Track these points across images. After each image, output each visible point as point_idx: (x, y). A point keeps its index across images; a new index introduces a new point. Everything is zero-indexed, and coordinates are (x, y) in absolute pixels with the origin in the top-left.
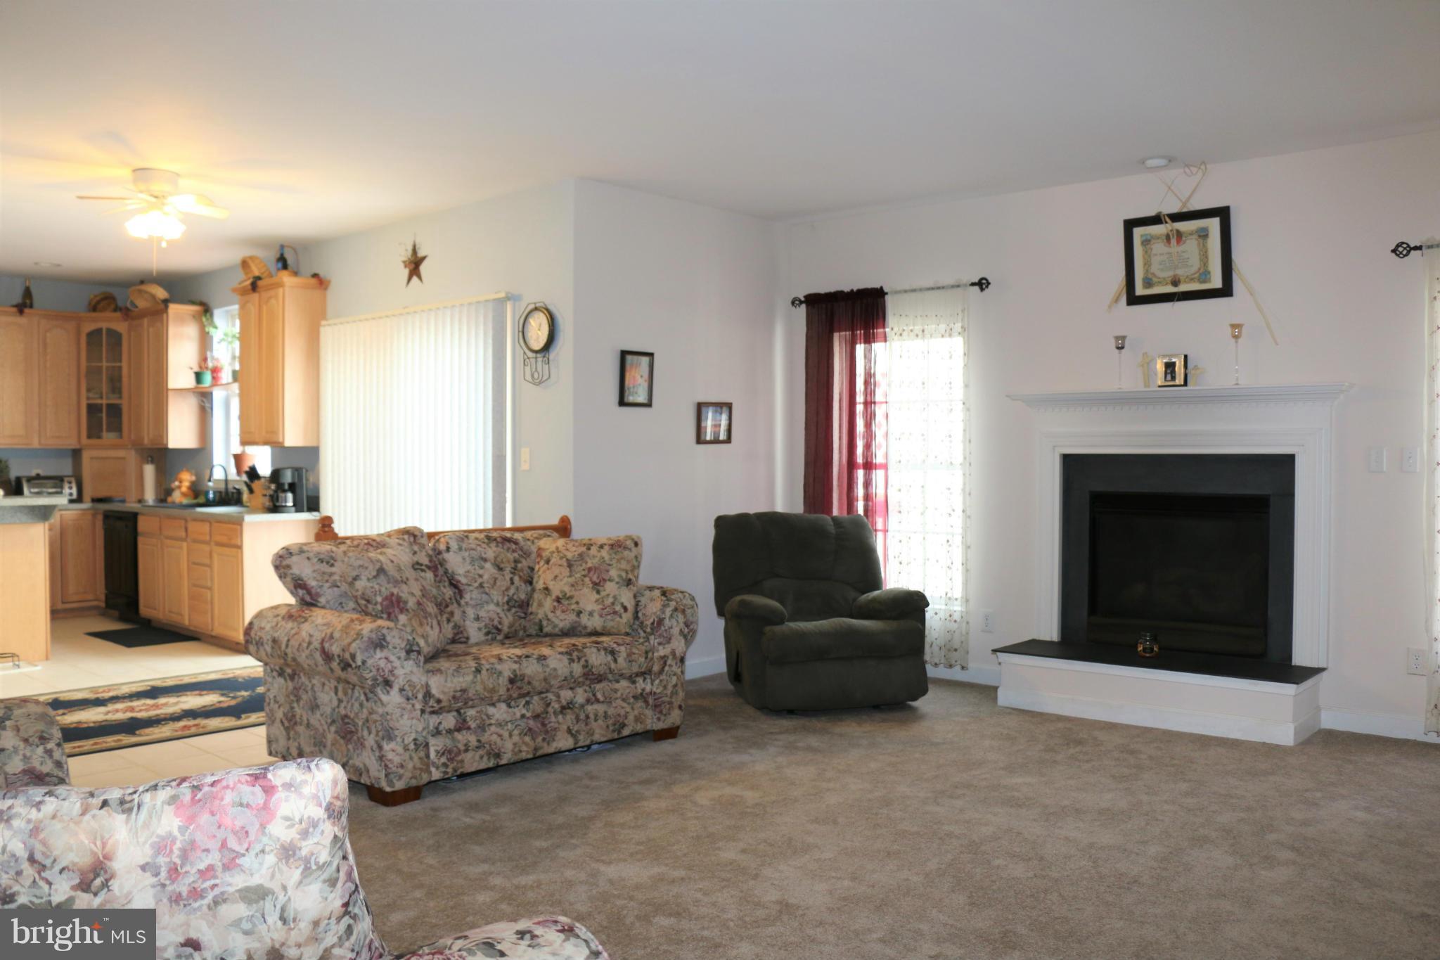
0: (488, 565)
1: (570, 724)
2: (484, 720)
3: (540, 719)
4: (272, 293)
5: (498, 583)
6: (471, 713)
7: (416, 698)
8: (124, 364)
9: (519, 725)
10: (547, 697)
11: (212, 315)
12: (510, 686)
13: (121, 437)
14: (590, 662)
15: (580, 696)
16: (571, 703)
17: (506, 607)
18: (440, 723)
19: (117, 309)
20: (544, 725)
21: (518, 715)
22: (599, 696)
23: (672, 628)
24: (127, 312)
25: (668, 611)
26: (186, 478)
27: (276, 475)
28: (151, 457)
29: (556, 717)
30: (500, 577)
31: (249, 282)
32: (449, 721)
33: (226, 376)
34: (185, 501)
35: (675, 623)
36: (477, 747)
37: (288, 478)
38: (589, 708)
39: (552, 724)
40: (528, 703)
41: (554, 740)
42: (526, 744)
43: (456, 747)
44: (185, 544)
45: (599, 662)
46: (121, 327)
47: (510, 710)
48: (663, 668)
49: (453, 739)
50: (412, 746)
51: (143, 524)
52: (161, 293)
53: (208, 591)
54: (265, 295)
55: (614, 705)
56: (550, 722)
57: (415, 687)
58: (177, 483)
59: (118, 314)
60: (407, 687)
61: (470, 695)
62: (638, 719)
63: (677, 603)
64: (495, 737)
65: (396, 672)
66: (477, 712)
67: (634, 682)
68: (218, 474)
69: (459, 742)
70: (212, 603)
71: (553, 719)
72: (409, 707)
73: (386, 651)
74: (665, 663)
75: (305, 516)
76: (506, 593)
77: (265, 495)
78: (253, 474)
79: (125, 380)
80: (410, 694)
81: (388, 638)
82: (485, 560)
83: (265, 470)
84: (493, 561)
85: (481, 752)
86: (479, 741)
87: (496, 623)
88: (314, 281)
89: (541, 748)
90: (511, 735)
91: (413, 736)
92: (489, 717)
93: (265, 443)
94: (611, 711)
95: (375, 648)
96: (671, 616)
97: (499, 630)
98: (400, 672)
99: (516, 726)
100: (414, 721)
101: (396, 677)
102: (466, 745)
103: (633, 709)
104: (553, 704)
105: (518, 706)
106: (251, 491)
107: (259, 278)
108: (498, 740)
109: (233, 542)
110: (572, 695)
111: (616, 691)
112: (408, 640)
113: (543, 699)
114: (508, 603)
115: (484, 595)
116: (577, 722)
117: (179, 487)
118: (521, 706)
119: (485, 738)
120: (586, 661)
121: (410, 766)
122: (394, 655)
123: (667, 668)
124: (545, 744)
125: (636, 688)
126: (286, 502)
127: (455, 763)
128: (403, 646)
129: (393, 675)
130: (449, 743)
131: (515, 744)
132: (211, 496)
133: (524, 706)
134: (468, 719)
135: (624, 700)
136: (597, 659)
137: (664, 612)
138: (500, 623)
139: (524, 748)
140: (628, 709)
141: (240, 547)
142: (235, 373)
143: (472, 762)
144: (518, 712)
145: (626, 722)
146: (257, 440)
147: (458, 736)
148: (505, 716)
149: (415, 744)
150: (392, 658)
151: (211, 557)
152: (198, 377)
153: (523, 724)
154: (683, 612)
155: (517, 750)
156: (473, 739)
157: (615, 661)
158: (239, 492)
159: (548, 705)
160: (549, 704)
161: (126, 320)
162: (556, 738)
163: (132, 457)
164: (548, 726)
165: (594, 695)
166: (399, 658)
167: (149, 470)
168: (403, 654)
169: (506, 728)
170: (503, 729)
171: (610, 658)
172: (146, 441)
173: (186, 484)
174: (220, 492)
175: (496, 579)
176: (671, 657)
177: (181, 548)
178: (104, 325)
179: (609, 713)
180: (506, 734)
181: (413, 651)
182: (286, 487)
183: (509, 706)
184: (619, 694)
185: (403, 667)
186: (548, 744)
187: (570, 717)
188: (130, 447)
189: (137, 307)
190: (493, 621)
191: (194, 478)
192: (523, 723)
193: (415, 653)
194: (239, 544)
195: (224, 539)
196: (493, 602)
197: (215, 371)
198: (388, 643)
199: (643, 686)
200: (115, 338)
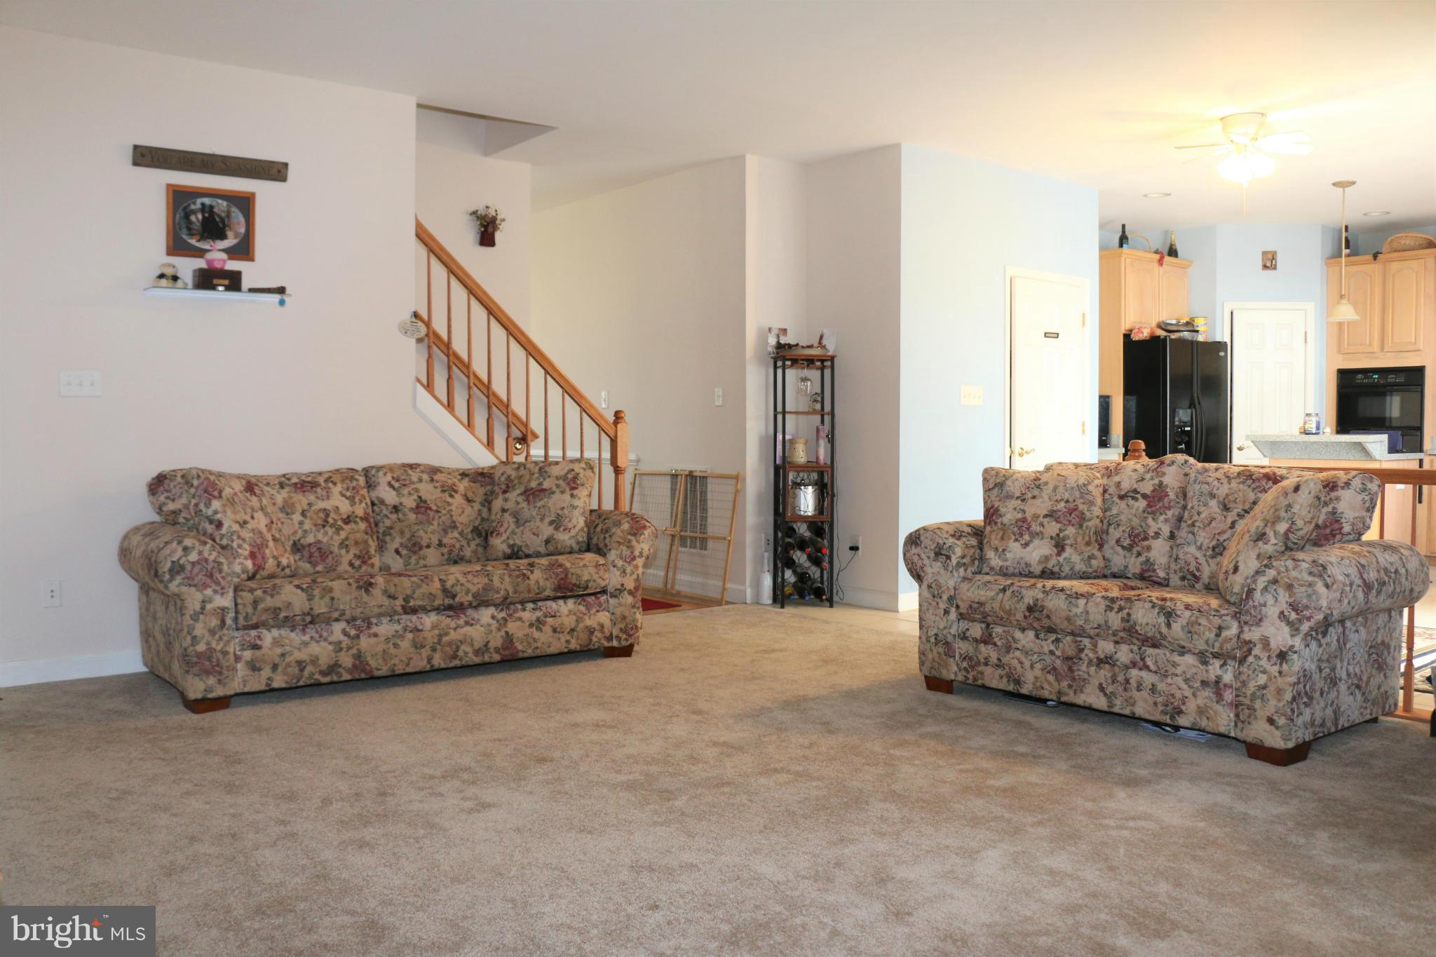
0: (1213, 503)
1: (1103, 681)
2: (1010, 642)
3: (1070, 663)
5: (1214, 524)
6: (998, 630)
7: (941, 597)
9: (1044, 660)
10: (1081, 641)
12: (1027, 614)
14: (1133, 617)
15: (1124, 654)
16: (1111, 658)
17: (1210, 552)
18: (968, 629)
20: (1070, 669)
21: (1046, 649)
22: (1149, 662)
23: (1265, 605)
25: (1262, 582)
29: (1087, 667)
30: (1219, 518)
32: (976, 630)
35: (1270, 601)
36: (996, 665)
38: (1134, 673)
39: (1081, 673)
40: (1057, 640)
41: (1082, 691)
42: (1050, 683)
43: (977, 657)
45: (1144, 621)
47: (1037, 641)
48: (1246, 657)
49: (976, 649)
50: (933, 640)
55: (1169, 680)
56: (1079, 670)
57: (941, 587)
60: (933, 585)
61: (987, 610)
62: (1201, 711)
63: (1279, 573)
64: (1015, 662)
65: (925, 569)
66: (1004, 631)
67: (1205, 663)
69: (980, 653)
71: (1084, 668)
72: (934, 603)
73: (919, 548)
74: (1250, 651)
76: (1217, 537)
80: (936, 593)
81: (922, 538)
82: (1213, 496)
84: (1221, 499)
85: (1000, 671)
86: (999, 659)
87: (1192, 568)
89: (1066, 694)
90: (1032, 667)
91: (935, 631)
92: (1015, 641)
94: (1161, 686)
95: (911, 545)
96: (1265, 589)
97: (1197, 579)
98: (928, 570)
99: (1040, 660)
100: (937, 618)
101: (926, 574)
102: (986, 659)
103: (1194, 695)
104: (1086, 651)
105: (1046, 640)
108: (1018, 667)
110: (1113, 650)
111: (1175, 665)
112: (938, 543)
113: (1076, 642)
114: (1214, 548)
115: (1190, 535)
116: (1113, 682)
118: (1050, 641)
119: (1005, 660)
120: (1129, 614)
121: (930, 656)
122: (924, 553)
123: (1251, 659)
124: (1072, 693)
125: (1207, 671)
127: (975, 673)
128: (933, 547)
129: (924, 571)
130: (971, 650)
131: (1036, 678)
133: (1053, 642)
134: (994, 635)
135: (1186, 680)
136: (1144, 616)
137: (1255, 582)
138: (1198, 570)
139: (1046, 686)
140: (1188, 693)
143: (992, 678)
144: (1047, 646)
145: (1183, 708)
147: (982, 647)
148: (1031, 645)
149: (936, 639)
150: (923, 556)
153: (1048, 661)
154: (1290, 587)
155: (1038, 684)
156: (994, 657)
157: (1169, 625)
159: (1081, 650)
160: (1083, 649)
162: (1086, 691)
164: (1076, 673)
165: (1143, 659)
166: (929, 558)
168: (932, 555)
169: (1030, 658)
170: (1026, 657)
171: (1162, 619)
175: (1213, 519)
176: (1259, 646)
179: (1159, 688)
180: (1027, 664)
181: (942, 554)
183: (1037, 636)
184: (1179, 671)
185: (931, 567)
186: (1075, 693)
187: (1104, 673)
190: (1189, 565)
192: (1048, 659)
193: (944, 557)
196: (1195, 543)
198: (921, 542)
199: (1219, 672)
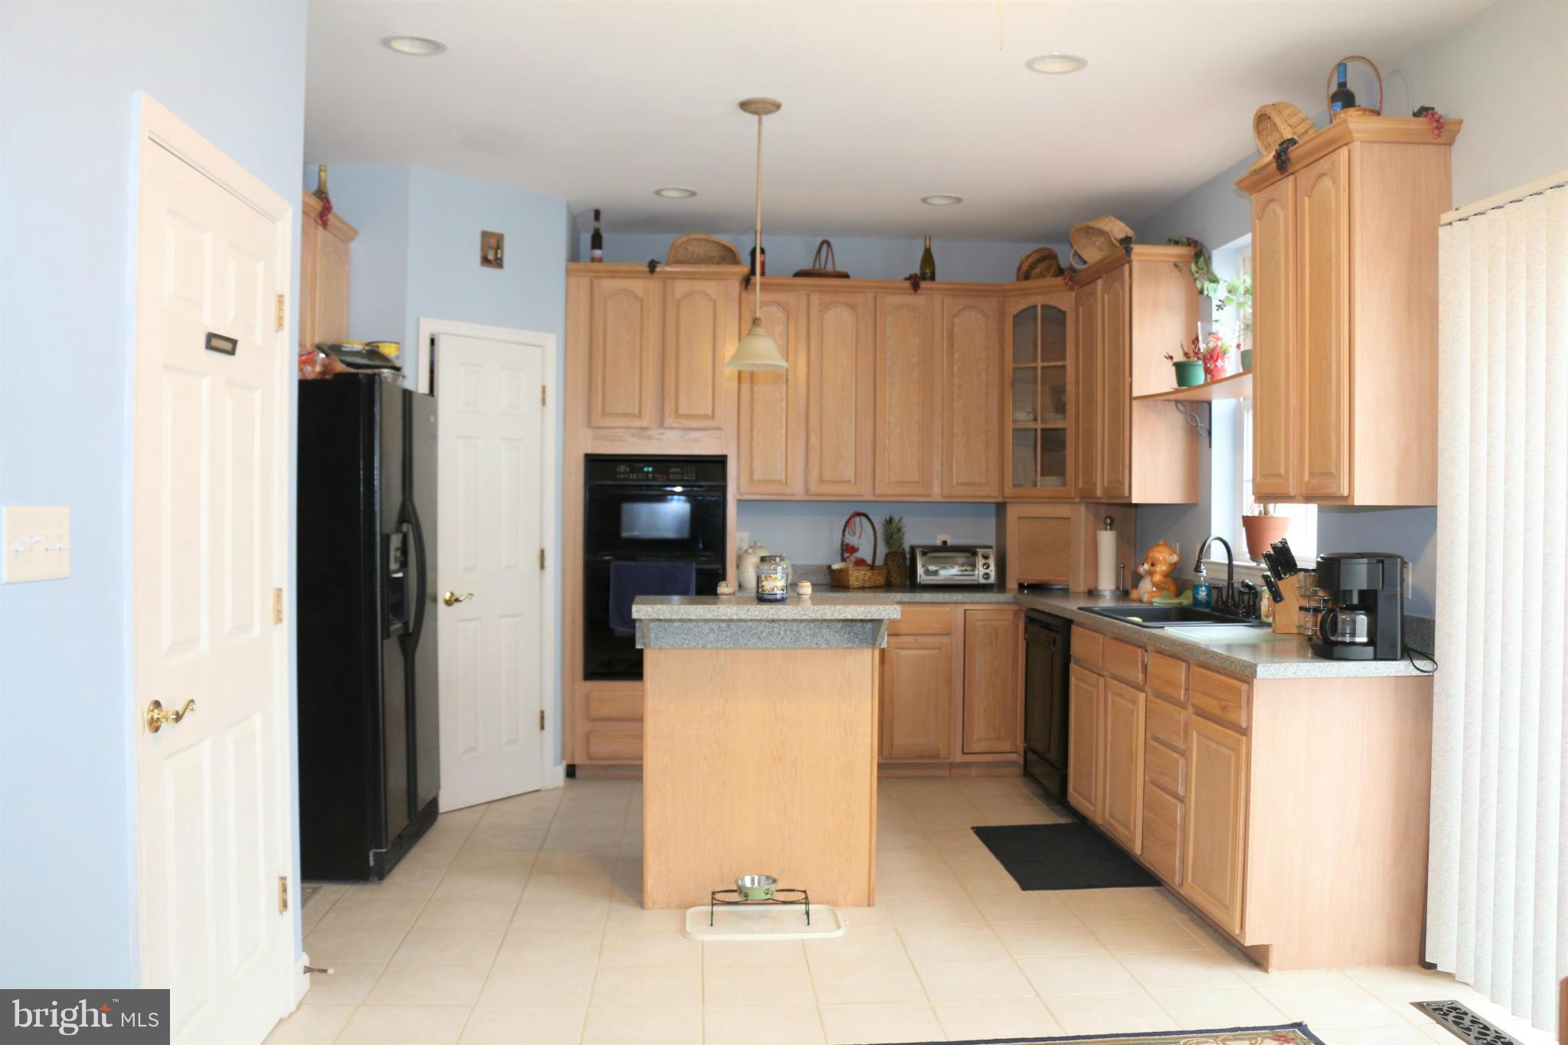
4: (1323, 165)
8: (1069, 363)
11: (1208, 261)
13: (1064, 485)
19: (1060, 272)
24: (1074, 278)
26: (1164, 558)
27: (1329, 570)
28: (1111, 518)
31: (1269, 157)
33: (1230, 365)
34: (1159, 602)
37: (1359, 578)
44: (1142, 696)
46: (1065, 301)
51: (1079, 642)
52: (1119, 229)
53: (1179, 805)
54: (1305, 177)
58: (1146, 566)
59: (1059, 280)
68: (1217, 554)
70: (1184, 830)
75: (1400, 668)
77: (1306, 610)
78: (1282, 560)
79: (1070, 388)
83: (1306, 553)
88: (1421, 124)
93: (1308, 499)
106: (1277, 597)
107: (1292, 142)
109: (1231, 716)
117: (1151, 573)
126: (1353, 634)
132: (1203, 594)
141: (1246, 732)
142: (1246, 357)
146: (1292, 492)
151: (1187, 735)
152: (1182, 371)
158: (1253, 592)
161: (1071, 289)
163: (1081, 515)
167: (1107, 540)
172: (1099, 493)
173: (1162, 568)
174: (1220, 589)
177: (1134, 702)
178: (1039, 300)
182: (1355, 600)
188: (1077, 500)
189: (1085, 262)
191: (1175, 558)
194: (1244, 725)
195: (1211, 706)
197: (1212, 357)
200: (1055, 318)
